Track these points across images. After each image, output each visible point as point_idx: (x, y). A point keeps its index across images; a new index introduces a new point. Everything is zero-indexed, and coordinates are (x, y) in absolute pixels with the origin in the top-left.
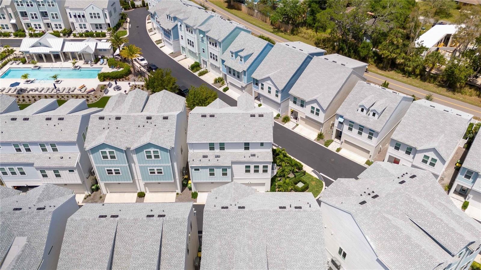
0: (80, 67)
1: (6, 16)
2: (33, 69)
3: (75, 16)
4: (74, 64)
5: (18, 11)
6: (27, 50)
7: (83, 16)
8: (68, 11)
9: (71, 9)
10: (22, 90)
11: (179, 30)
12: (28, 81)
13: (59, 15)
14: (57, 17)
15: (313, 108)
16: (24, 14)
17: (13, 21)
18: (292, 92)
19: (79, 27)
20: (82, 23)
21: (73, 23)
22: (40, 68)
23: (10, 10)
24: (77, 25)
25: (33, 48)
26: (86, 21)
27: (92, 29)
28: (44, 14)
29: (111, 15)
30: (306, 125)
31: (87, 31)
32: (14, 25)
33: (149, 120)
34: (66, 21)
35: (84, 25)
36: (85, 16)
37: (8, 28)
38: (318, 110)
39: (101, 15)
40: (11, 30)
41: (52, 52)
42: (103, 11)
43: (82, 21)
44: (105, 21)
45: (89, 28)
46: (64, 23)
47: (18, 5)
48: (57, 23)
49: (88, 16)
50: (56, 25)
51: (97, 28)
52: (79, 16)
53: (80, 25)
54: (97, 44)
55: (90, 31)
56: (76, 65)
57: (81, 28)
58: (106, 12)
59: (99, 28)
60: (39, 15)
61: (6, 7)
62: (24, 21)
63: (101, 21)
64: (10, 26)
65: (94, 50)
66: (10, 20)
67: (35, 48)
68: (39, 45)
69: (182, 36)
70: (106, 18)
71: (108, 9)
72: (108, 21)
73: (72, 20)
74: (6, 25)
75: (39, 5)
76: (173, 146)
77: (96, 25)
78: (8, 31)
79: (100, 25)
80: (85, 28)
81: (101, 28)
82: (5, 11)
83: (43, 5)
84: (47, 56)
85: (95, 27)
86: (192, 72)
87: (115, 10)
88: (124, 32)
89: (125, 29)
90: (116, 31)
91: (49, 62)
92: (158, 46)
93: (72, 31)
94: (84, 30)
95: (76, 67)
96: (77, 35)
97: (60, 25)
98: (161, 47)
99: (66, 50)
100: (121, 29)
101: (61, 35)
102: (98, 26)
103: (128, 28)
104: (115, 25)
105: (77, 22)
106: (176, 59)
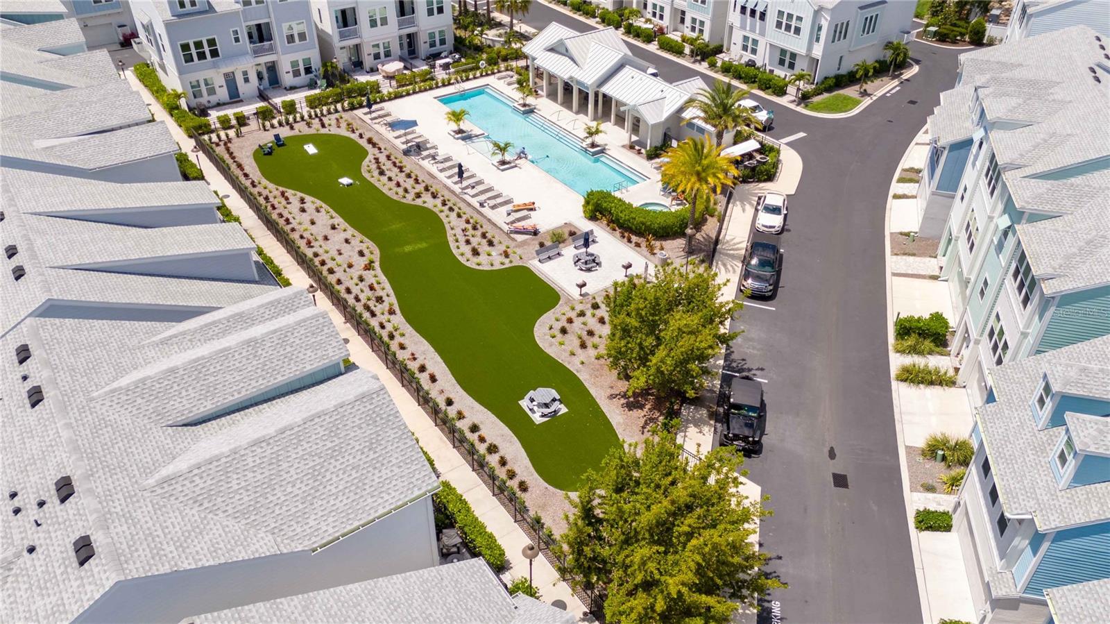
0: (603, 151)
3: (744, 9)
4: (591, 134)
7: (762, 16)
10: (419, 148)
12: (460, 131)
19: (740, 43)
20: (752, 36)
21: (731, 28)
22: (532, 111)
24: (737, 37)
25: (549, 53)
26: (762, 33)
27: (767, 61)
29: (840, 32)
31: (751, 64)
34: (720, 15)
35: (755, 42)
36: (767, 17)
39: (806, 27)
41: (578, 82)
42: (817, 13)
43: (753, 29)
44: (810, 48)
45: (762, 58)
46: (712, 21)
48: (699, 17)
49: (771, 18)
50: (694, 20)
51: (782, 62)
52: (753, 13)
53: (746, 38)
55: (759, 64)
56: (598, 139)
57: (745, 48)
58: (823, 21)
59: (787, 64)
63: (797, 45)
70: (818, 40)
72: (818, 51)
73: (734, 17)
77: (783, 52)
79: (793, 56)
80: (754, 51)
81: (792, 66)
84: (568, 88)
85: (777, 56)
86: (890, 348)
87: (870, 24)
88: (850, 103)
89: (865, 94)
90: (829, 90)
91: (562, 104)
92: (896, 188)
93: (721, 52)
94: (747, 56)
95: (593, 145)
96: (719, 64)
97: (702, 23)
98: (896, 197)
99: (607, 89)
100: (851, 92)
101: (687, 50)
102: (786, 58)
103: (879, 93)
104: (843, 71)
105: (743, 27)
106: (893, 263)
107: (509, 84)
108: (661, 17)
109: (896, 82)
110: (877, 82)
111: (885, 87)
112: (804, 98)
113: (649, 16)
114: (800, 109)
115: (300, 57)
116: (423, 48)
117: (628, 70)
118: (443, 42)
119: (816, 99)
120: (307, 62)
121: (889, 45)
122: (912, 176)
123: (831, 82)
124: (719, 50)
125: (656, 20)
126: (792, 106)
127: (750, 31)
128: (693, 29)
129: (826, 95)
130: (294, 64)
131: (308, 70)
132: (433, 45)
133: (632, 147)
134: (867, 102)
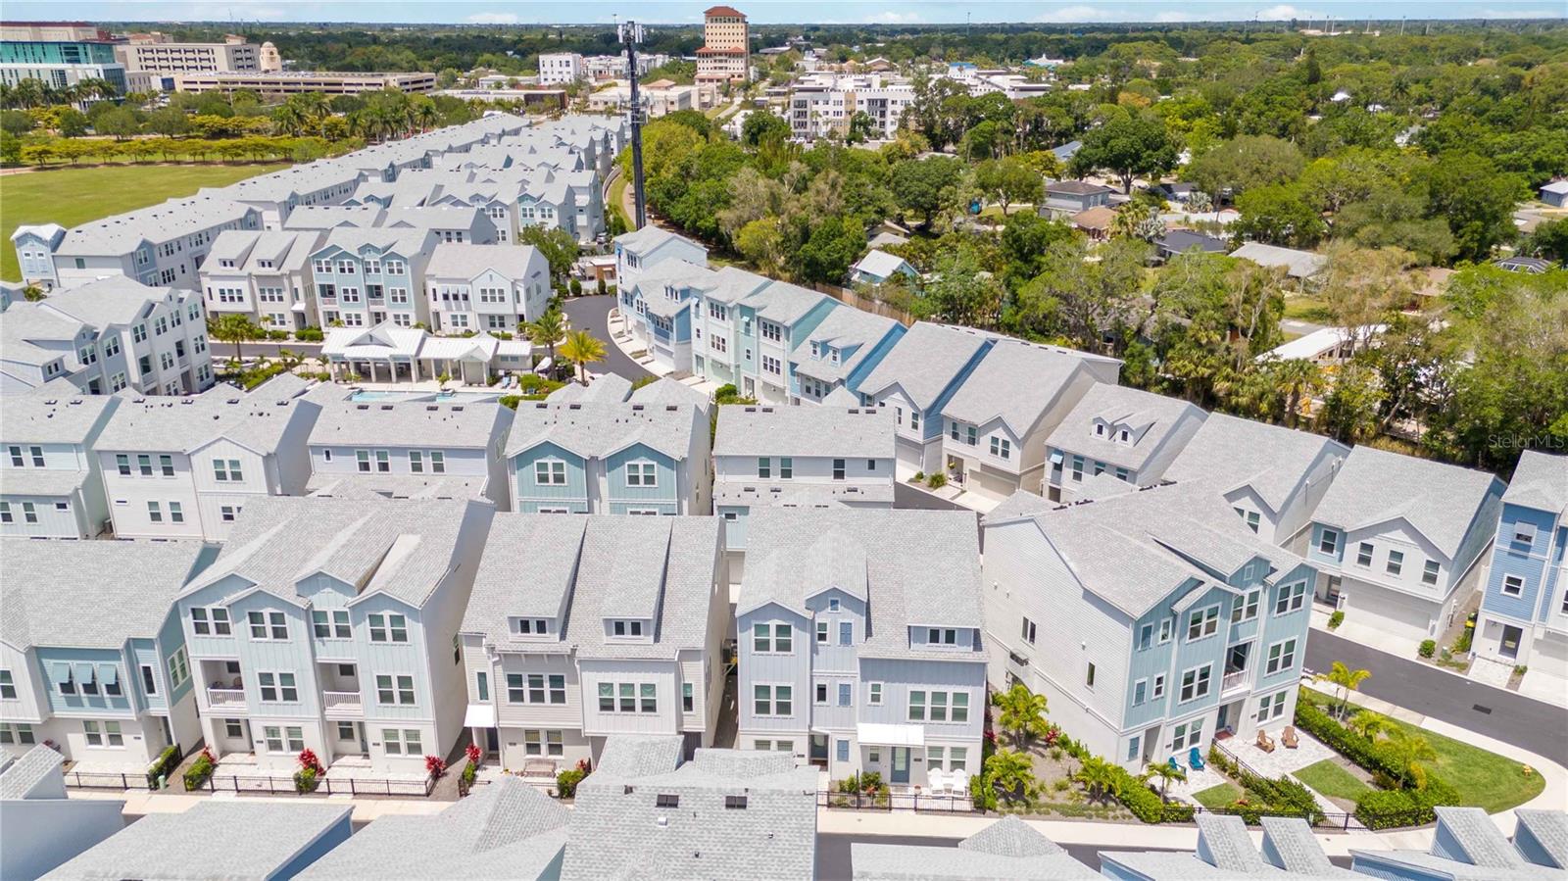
0: (454, 392)
1: (286, 295)
3: (446, 297)
4: (443, 381)
5: (317, 283)
6: (339, 351)
7: (466, 297)
8: (431, 285)
9: (440, 280)
11: (693, 316)
13: (410, 295)
14: (403, 299)
15: (995, 440)
16: (328, 291)
17: (300, 306)
18: (947, 410)
19: (449, 321)
20: (459, 314)
21: (437, 314)
23: (298, 282)
24: (445, 318)
25: (353, 347)
26: (469, 309)
28: (375, 292)
29: (528, 298)
30: (984, 490)
32: (300, 317)
33: (637, 412)
35: (464, 317)
36: (470, 297)
37: (283, 323)
38: (1006, 444)
39: (508, 295)
40: (291, 327)
41: (394, 358)
42: (513, 284)
43: (459, 308)
44: (515, 309)
46: (417, 312)
47: (320, 270)
48: (401, 313)
49: (475, 297)
50: (397, 316)
51: (493, 325)
52: (456, 297)
53: (454, 317)
54: (498, 344)
56: (447, 385)
57: (455, 324)
58: (519, 289)
59: (497, 325)
60: (362, 294)
61: (292, 273)
62: (323, 306)
63: (506, 308)
64: (289, 317)
65: (490, 357)
66: (293, 304)
67: (357, 347)
68: (368, 341)
69: (698, 331)
70: (519, 302)
71: (524, 280)
72: (522, 309)
73: (439, 305)
74: (281, 316)
75: (369, 270)
76: (686, 456)
77: (492, 317)
78: (284, 329)
79: (501, 318)
80: (464, 324)
81: (502, 325)
82: (286, 282)
83: (377, 270)
84: (382, 367)
85: (487, 322)
87: (538, 288)
91: (378, 382)
92: (637, 360)
94: (460, 329)
99: (428, 354)
102: (499, 320)
105: (449, 309)
117: (430, 340)
122: (644, 352)
132: (203, 378)
133: (469, 384)
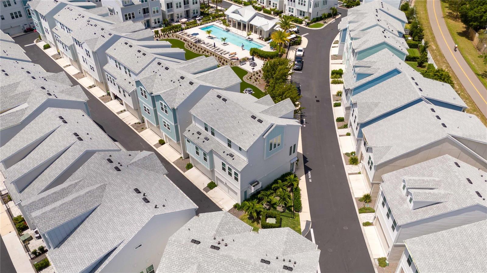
0: (252, 40)
2: (224, 30)
4: (248, 35)
6: (229, 14)
7: (294, 1)
10: (199, 41)
12: (210, 37)
15: (370, 158)
19: (288, 10)
20: (291, 7)
21: (285, 5)
22: (229, 31)
24: (287, 8)
25: (233, 14)
26: (294, 6)
27: (296, 15)
29: (316, 5)
31: (292, 15)
33: (181, 80)
35: (293, 9)
39: (307, 4)
41: (243, 21)
43: (292, 5)
45: (295, 14)
46: (279, 3)
48: (275, 3)
50: (274, 3)
51: (301, 15)
55: (294, 15)
56: (251, 36)
57: (290, 11)
59: (302, 15)
63: (304, 9)
65: (269, 29)
68: (237, 12)
70: (310, 7)
72: (311, 10)
76: (175, 108)
77: (301, 11)
79: (304, 12)
80: (292, 12)
81: (304, 15)
84: (239, 24)
85: (299, 13)
86: (330, 78)
87: (325, 3)
88: (321, 25)
89: (325, 23)
90: (315, 22)
91: (238, 28)
92: (333, 45)
93: (283, 13)
94: (291, 13)
95: (249, 38)
96: (282, 16)
97: (276, 4)
98: (333, 47)
99: (251, 23)
100: (321, 22)
101: (272, 13)
102: (302, 13)
103: (329, 22)
104: (319, 16)
105: (289, 5)
106: (331, 61)
107: (220, 24)
108: (263, 3)
109: (334, 19)
110: (329, 19)
111: (331, 21)
112: (308, 24)
113: (259, 3)
114: (306, 27)
115: (156, 18)
116: (191, 15)
117: (257, 17)
118: (197, 13)
119: (311, 25)
120: (159, 19)
121: (331, 9)
122: (337, 42)
123: (315, 19)
124: (282, 12)
125: (262, 4)
126: (305, 27)
127: (291, 6)
128: (274, 6)
129: (314, 23)
130: (155, 20)
131: (159, 22)
132: (194, 13)
133: (260, 38)
134: (326, 25)
